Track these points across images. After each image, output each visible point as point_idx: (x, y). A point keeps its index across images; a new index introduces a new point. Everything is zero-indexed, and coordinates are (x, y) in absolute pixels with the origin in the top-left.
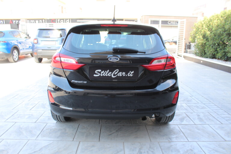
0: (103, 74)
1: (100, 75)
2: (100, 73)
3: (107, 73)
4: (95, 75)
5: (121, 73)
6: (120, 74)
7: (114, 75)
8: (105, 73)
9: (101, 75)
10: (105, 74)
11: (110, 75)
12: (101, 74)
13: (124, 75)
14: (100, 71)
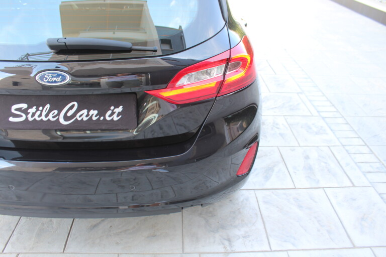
0: (33, 114)
1: (27, 118)
2: (25, 112)
3: (44, 113)
4: (11, 119)
5: (85, 111)
6: (83, 115)
7: (66, 118)
8: (39, 113)
9: (30, 119)
10: (40, 116)
11: (54, 117)
12: (29, 116)
13: (94, 118)
14: (24, 106)
